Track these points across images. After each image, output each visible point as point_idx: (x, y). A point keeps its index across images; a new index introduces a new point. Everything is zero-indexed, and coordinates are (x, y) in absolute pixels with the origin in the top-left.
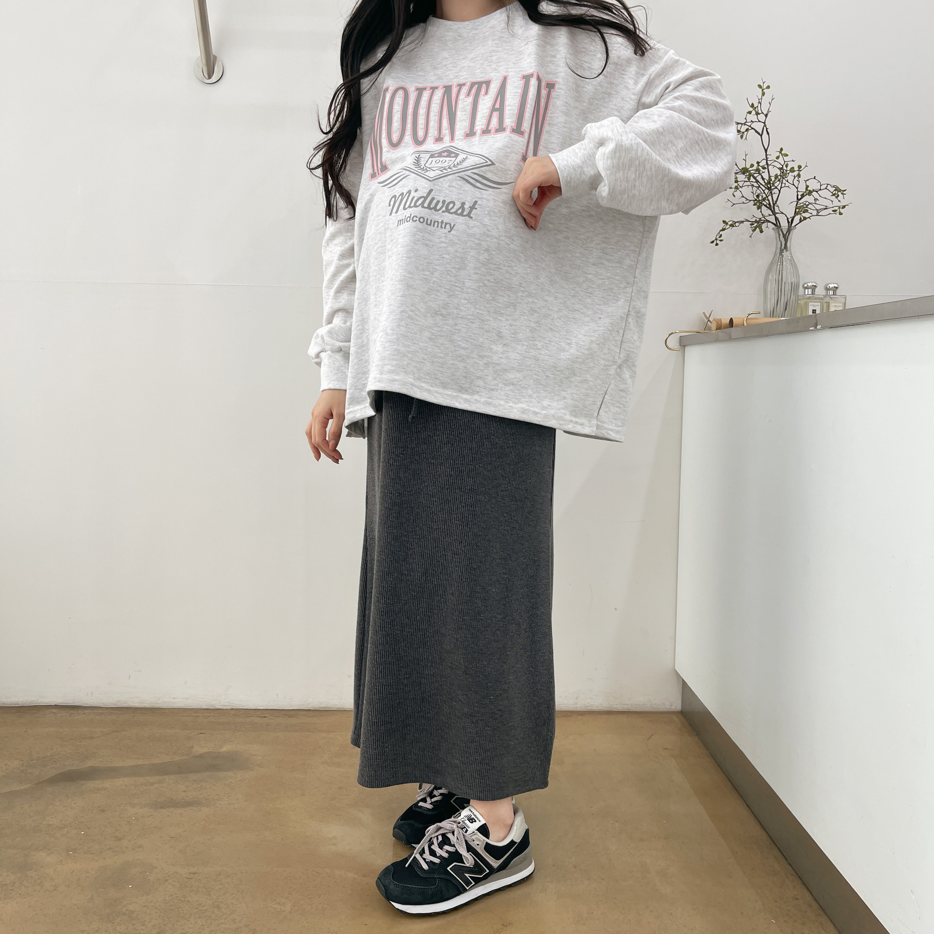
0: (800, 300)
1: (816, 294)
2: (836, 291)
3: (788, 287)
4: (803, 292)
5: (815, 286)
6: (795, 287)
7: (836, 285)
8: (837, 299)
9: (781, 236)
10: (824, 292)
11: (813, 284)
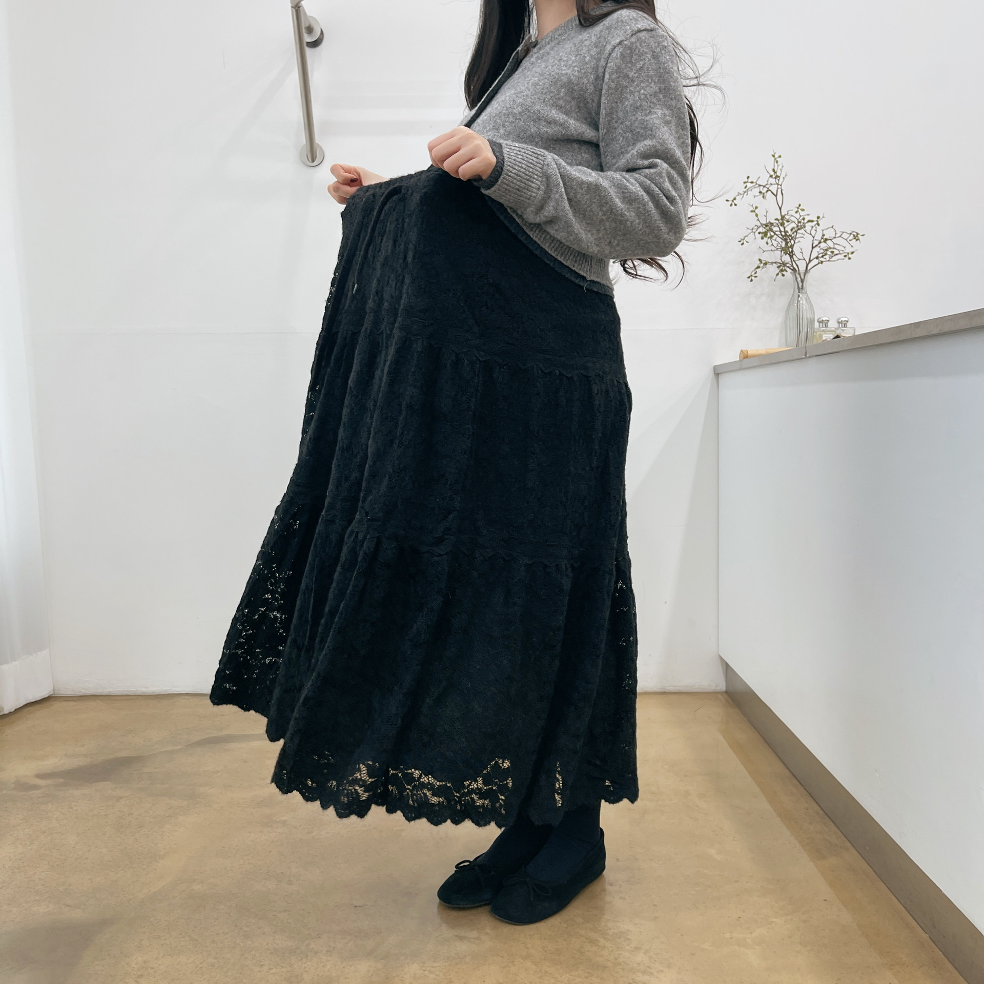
0: (816, 332)
1: (829, 326)
2: (846, 324)
3: (805, 322)
4: (818, 327)
5: (828, 320)
6: (811, 322)
7: (846, 319)
8: (847, 331)
9: (799, 279)
10: (836, 325)
11: (827, 319)
